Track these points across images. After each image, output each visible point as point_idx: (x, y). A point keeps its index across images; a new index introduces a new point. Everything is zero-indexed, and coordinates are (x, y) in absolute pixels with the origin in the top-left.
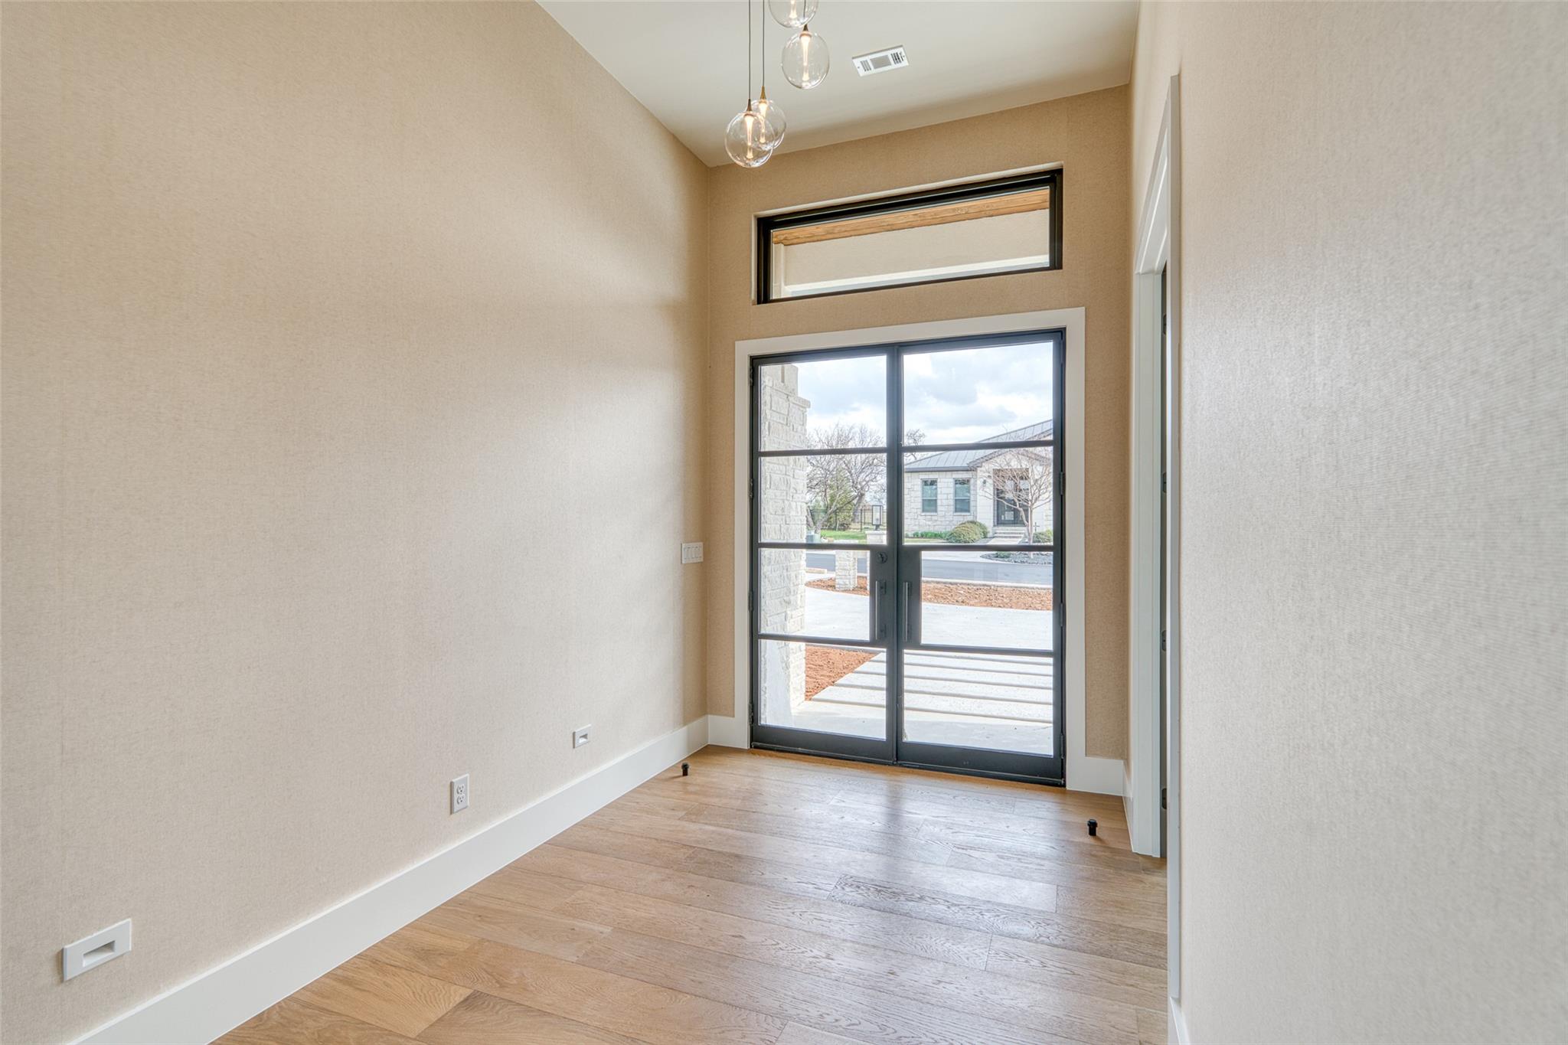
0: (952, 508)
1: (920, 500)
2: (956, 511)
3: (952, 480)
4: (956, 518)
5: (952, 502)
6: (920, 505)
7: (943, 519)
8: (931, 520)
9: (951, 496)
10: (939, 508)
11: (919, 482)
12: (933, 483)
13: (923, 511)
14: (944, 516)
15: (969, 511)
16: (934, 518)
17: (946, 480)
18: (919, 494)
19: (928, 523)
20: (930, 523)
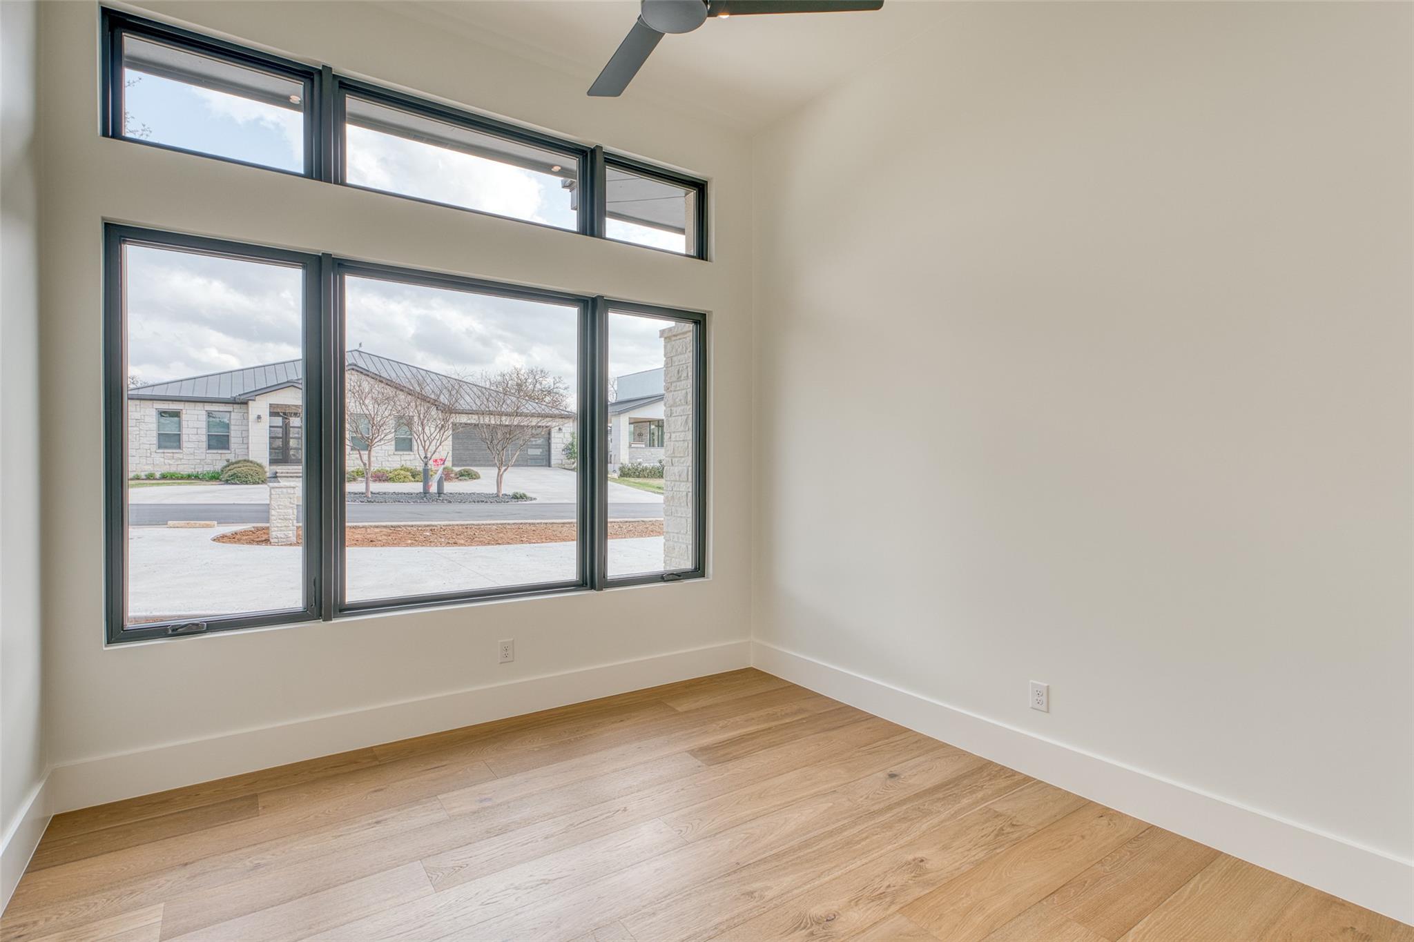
0: (205, 445)
1: (155, 434)
2: (210, 447)
3: (204, 413)
4: (210, 457)
5: (204, 438)
6: (155, 440)
7: (192, 457)
8: (173, 458)
9: (204, 431)
10: (185, 445)
11: (154, 413)
12: (177, 414)
13: (159, 448)
14: (193, 454)
15: (228, 449)
16: (177, 456)
17: (196, 412)
18: (154, 426)
19: (166, 461)
20: (170, 462)
